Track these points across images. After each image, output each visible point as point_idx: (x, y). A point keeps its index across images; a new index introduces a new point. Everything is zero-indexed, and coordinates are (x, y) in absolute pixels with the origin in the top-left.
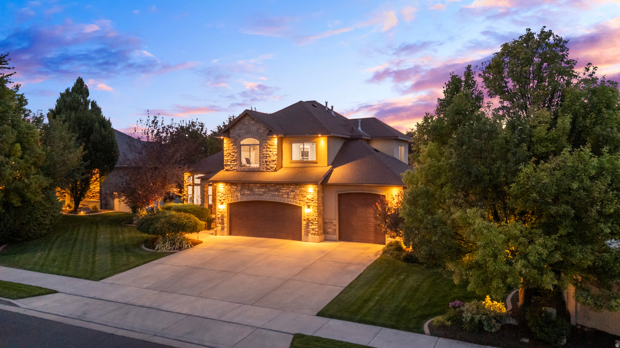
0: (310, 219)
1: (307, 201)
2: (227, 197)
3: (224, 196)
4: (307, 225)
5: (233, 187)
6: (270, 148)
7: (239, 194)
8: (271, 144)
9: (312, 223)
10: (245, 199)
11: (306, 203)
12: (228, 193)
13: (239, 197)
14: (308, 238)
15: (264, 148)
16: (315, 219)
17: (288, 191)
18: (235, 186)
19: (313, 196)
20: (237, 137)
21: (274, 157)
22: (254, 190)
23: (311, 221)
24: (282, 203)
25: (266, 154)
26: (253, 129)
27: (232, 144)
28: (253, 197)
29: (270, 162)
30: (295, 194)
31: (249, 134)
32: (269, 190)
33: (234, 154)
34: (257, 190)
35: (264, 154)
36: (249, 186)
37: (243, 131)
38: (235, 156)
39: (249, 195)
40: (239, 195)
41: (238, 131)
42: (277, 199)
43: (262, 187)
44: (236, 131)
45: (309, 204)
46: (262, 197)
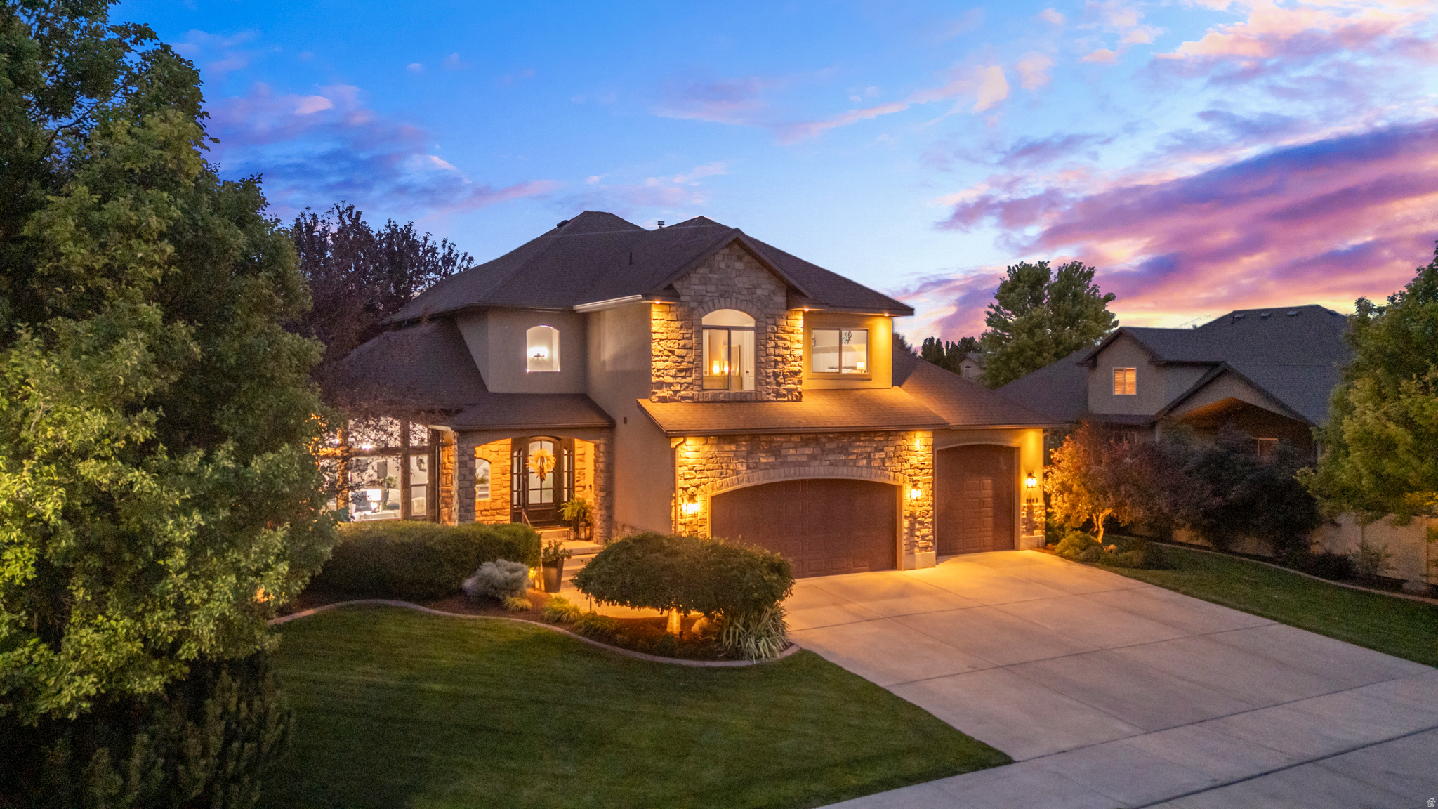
0: (918, 514)
1: (911, 472)
2: (708, 477)
3: (699, 476)
4: (912, 530)
5: (726, 448)
6: (785, 339)
7: (745, 465)
8: (787, 328)
9: (921, 523)
10: (759, 479)
11: (909, 475)
12: (711, 466)
13: (742, 476)
14: (914, 560)
15: (770, 339)
16: (928, 511)
17: (869, 450)
18: (730, 443)
19: (923, 458)
20: (694, 305)
21: (796, 364)
22: (783, 452)
23: (919, 517)
24: (856, 480)
25: (775, 355)
26: (740, 285)
27: (678, 324)
28: (782, 471)
29: (785, 376)
30: (884, 456)
31: (726, 298)
32: (823, 451)
33: (683, 352)
34: (792, 451)
35: (771, 355)
36: (770, 442)
37: (712, 288)
38: (686, 359)
39: (773, 466)
40: (742, 468)
41: (696, 287)
42: (843, 473)
43: (806, 443)
44: (693, 287)
45: (915, 478)
46: (807, 468)
